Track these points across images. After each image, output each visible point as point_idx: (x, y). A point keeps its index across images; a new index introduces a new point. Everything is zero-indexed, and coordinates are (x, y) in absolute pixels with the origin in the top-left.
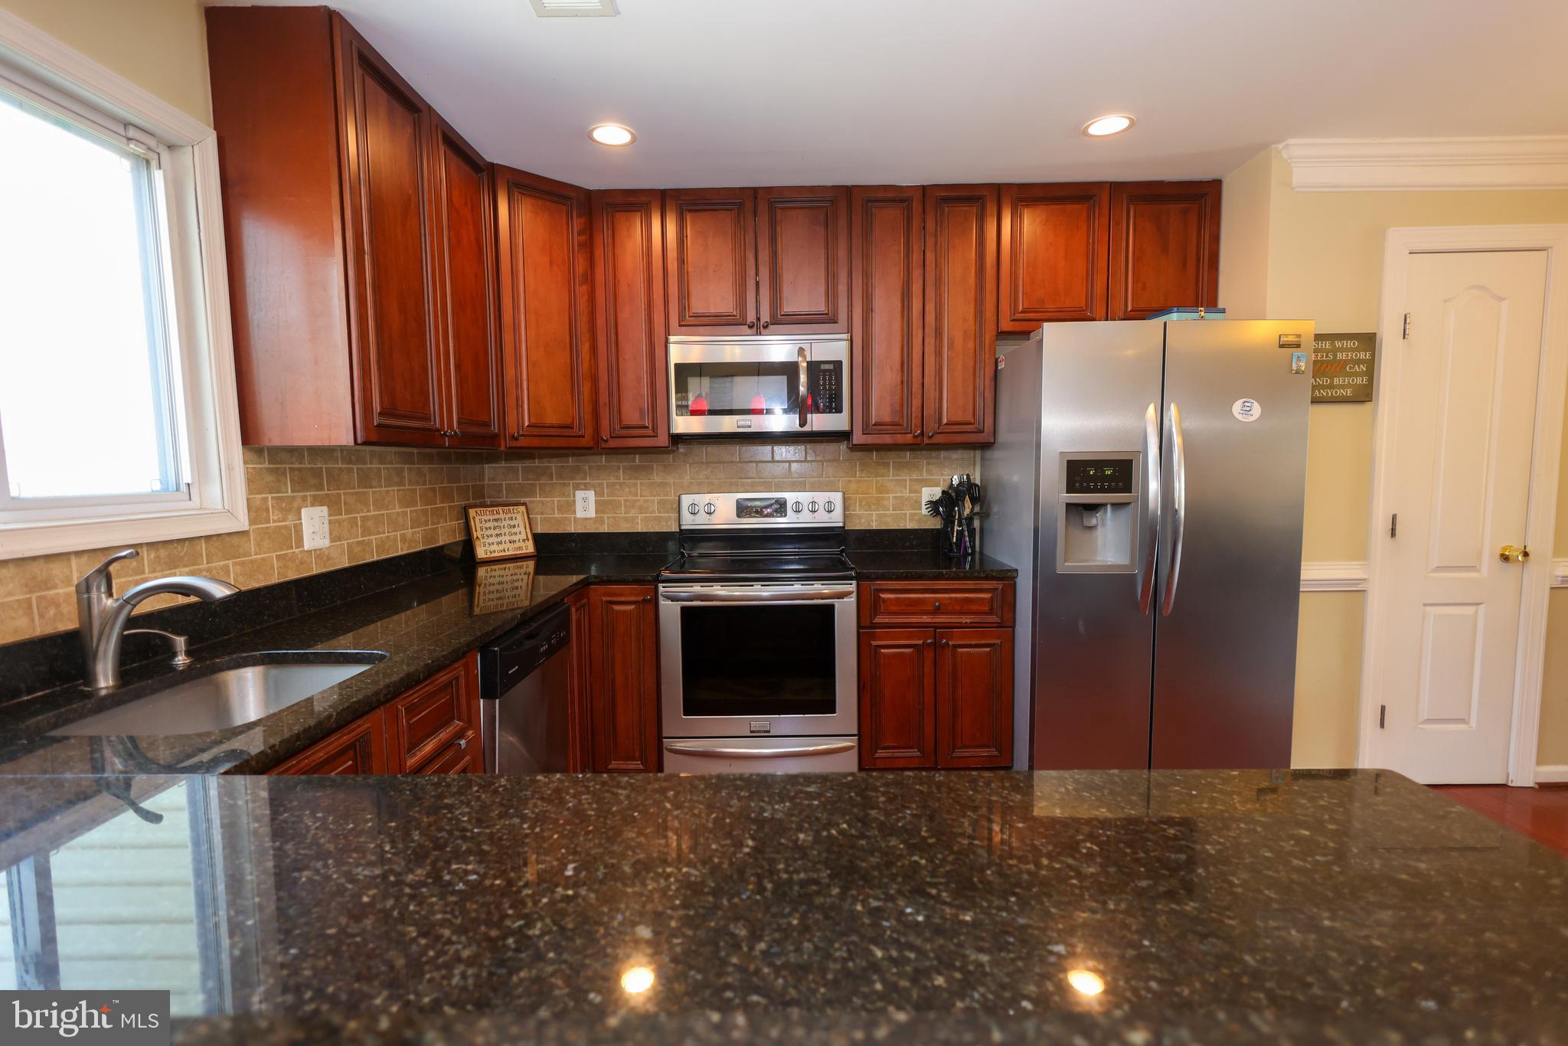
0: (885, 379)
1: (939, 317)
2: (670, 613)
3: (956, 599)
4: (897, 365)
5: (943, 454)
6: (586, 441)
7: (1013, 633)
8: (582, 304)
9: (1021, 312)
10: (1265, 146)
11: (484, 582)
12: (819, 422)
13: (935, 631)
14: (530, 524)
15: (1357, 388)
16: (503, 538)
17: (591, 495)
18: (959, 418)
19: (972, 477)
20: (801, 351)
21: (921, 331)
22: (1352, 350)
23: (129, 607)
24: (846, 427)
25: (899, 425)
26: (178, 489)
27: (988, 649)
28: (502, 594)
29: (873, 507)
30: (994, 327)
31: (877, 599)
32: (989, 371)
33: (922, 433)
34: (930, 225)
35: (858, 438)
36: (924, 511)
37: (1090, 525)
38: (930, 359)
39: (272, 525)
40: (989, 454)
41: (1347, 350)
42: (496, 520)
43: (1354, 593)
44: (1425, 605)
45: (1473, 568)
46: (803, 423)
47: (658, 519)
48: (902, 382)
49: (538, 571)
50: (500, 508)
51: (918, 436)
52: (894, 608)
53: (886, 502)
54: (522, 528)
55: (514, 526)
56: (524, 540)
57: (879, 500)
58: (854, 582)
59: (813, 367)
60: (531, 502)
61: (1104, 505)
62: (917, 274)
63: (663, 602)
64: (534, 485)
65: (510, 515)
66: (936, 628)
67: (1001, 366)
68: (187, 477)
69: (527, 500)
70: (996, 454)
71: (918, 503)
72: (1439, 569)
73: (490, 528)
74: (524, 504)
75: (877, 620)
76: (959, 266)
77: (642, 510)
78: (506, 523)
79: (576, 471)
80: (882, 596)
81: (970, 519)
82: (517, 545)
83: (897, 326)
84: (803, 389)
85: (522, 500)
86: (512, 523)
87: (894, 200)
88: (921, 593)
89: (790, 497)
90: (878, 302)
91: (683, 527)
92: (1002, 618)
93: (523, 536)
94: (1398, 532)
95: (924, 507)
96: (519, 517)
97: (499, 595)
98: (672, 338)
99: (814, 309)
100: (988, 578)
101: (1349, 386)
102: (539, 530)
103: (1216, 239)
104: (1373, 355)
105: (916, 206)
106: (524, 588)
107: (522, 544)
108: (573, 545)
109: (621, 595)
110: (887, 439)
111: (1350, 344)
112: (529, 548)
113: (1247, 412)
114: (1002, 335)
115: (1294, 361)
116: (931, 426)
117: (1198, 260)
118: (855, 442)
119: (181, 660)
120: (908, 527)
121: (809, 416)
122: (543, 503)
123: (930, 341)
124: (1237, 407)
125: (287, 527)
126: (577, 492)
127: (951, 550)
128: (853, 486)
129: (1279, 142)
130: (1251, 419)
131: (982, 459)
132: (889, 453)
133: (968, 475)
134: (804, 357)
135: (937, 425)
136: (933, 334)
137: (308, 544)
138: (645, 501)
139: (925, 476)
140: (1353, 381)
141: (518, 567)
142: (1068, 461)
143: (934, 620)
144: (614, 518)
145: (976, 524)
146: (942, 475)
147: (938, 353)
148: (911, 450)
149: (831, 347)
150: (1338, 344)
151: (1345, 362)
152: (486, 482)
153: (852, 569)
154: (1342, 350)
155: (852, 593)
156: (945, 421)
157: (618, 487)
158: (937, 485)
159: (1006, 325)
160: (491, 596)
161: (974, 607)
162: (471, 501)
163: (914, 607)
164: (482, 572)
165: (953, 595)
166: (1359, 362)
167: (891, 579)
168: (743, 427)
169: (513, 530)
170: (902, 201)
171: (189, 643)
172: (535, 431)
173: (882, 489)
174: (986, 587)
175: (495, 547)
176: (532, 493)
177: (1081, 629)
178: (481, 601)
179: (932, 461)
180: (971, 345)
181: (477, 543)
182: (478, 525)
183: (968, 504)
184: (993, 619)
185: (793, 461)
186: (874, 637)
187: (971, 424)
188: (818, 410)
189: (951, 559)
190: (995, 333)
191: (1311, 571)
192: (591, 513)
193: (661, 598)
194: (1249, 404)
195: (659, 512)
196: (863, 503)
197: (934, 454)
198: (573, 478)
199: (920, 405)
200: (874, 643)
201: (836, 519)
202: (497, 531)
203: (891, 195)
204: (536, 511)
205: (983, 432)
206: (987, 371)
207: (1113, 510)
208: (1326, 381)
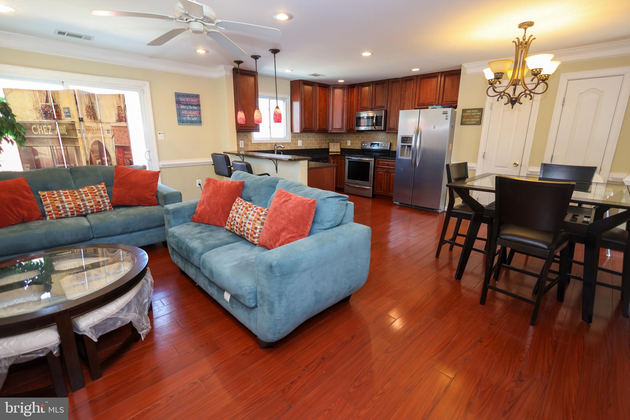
0: (392, 119)
1: (403, 106)
2: (347, 162)
3: (391, 163)
4: (395, 116)
9: (419, 104)
15: (477, 121)
16: (334, 148)
17: (350, 141)
20: (375, 114)
22: (476, 112)
23: (277, 147)
24: (382, 129)
25: (394, 128)
30: (414, 107)
34: (403, 86)
35: (387, 131)
39: (294, 142)
43: (473, 171)
45: (507, 167)
46: (374, 128)
49: (340, 155)
50: (336, 143)
52: (380, 164)
54: (339, 147)
58: (373, 158)
59: (377, 117)
63: (346, 159)
64: (342, 139)
66: (388, 169)
68: (286, 136)
72: (497, 166)
73: (333, 146)
75: (377, 166)
76: (408, 95)
77: (357, 144)
79: (348, 136)
80: (379, 162)
84: (374, 122)
85: (340, 142)
86: (337, 146)
87: (397, 81)
88: (385, 162)
89: (380, 143)
91: (362, 148)
94: (485, 156)
98: (356, 112)
99: (381, 105)
101: (475, 121)
102: (342, 147)
104: (482, 114)
107: (338, 150)
108: (346, 151)
111: (476, 111)
113: (434, 128)
121: (376, 127)
124: (432, 127)
125: (296, 143)
126: (348, 141)
129: (463, 64)
137: (299, 145)
142: (403, 137)
143: (387, 167)
144: (353, 146)
149: (380, 113)
150: (473, 111)
151: (474, 115)
153: (373, 156)
154: (473, 112)
157: (354, 140)
161: (393, 165)
162: (330, 141)
163: (384, 164)
164: (330, 154)
166: (478, 115)
167: (380, 159)
168: (366, 129)
172: (335, 130)
175: (333, 150)
177: (402, 169)
181: (330, 149)
182: (331, 146)
186: (377, 169)
189: (391, 156)
192: (350, 145)
194: (435, 126)
196: (395, 145)
198: (348, 138)
201: (388, 148)
204: (342, 144)
208: (469, 120)
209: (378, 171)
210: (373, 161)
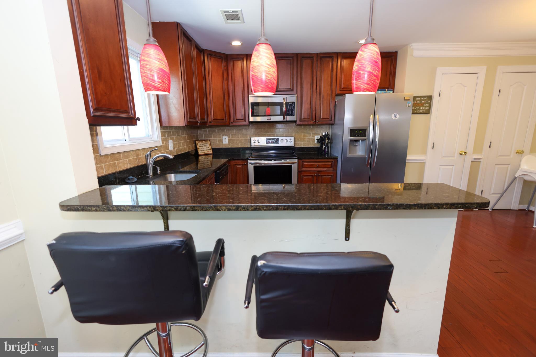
0: (306, 107)
1: (320, 90)
2: (251, 168)
3: (323, 164)
4: (309, 102)
5: (321, 126)
6: (227, 123)
7: (337, 172)
8: (226, 86)
9: (342, 88)
10: (407, 45)
11: (200, 160)
12: (288, 118)
13: (317, 172)
14: (211, 145)
15: (426, 110)
16: (204, 149)
17: (227, 137)
18: (325, 117)
19: (328, 133)
20: (284, 99)
21: (315, 94)
22: (426, 100)
23: (154, 159)
24: (296, 120)
25: (309, 119)
26: (149, 136)
27: (330, 177)
28: (205, 164)
29: (302, 141)
30: (335, 92)
31: (303, 164)
32: (333, 105)
33: (315, 121)
34: (319, 65)
35: (298, 122)
36: (316, 142)
37: (356, 145)
38: (318, 101)
39: (165, 144)
40: (333, 126)
41: (424, 100)
42: (203, 144)
43: (422, 163)
44: (440, 166)
45: (453, 156)
46: (284, 118)
47: (245, 144)
48: (310, 107)
49: (213, 158)
50: (203, 141)
51: (314, 122)
52: (307, 166)
53: (305, 140)
54: (209, 146)
55: (207, 146)
56: (210, 150)
57: (304, 139)
58: (297, 160)
59: (287, 103)
60: (211, 139)
61: (360, 140)
62: (315, 78)
63: (249, 165)
64: (212, 135)
65: (206, 143)
66: (317, 171)
67: (336, 103)
68: (151, 133)
69: (210, 139)
70: (335, 126)
71: (314, 140)
72: (444, 156)
73: (201, 146)
74: (209, 140)
75: (303, 169)
76: (326, 76)
77: (240, 141)
78: (205, 145)
79: (223, 131)
80: (304, 163)
81: (327, 144)
82: (208, 151)
83: (309, 92)
84: (284, 109)
85: (208, 139)
86: (207, 145)
87: (309, 57)
88: (314, 163)
89: (280, 138)
90: (304, 86)
91: (252, 146)
92: (334, 169)
93: (209, 149)
94: (434, 147)
95: (315, 141)
96: (208, 143)
97: (204, 164)
98: (250, 96)
99: (287, 87)
100: (331, 159)
101: (424, 109)
102: (213, 147)
103: (395, 68)
104: (431, 101)
105: (315, 59)
106: (210, 162)
107: (209, 151)
108: (222, 151)
109: (238, 163)
110: (306, 123)
111: (425, 98)
112: (211, 152)
113: (395, 117)
114: (337, 95)
115: (408, 104)
116: (318, 119)
117: (390, 75)
118: (298, 123)
119: (159, 172)
120: (311, 146)
121: (286, 117)
122: (214, 140)
123: (318, 96)
124: (393, 115)
125: (167, 145)
126: (223, 137)
127: (322, 152)
128: (297, 135)
129: (410, 44)
130: (396, 119)
131: (331, 128)
132: (307, 126)
133: (327, 132)
134: (285, 101)
135: (319, 119)
136: (319, 94)
137: (170, 150)
138: (241, 139)
139: (316, 132)
140: (425, 108)
141: (208, 157)
142: (351, 129)
143: (317, 169)
144: (233, 144)
145: (329, 145)
146: (321, 132)
147: (320, 100)
148: (312, 125)
149: (292, 98)
150: (422, 98)
151: (424, 103)
152: (199, 134)
153: (296, 157)
154: (423, 100)
155: (296, 162)
156: (321, 118)
157: (234, 135)
158: (319, 135)
159: (338, 92)
160: (202, 164)
161: (327, 166)
162: (196, 139)
163: (312, 166)
164: (200, 158)
165: (322, 163)
166: (427, 103)
167: (306, 159)
168: (269, 120)
169: (207, 147)
170: (311, 57)
171: (160, 168)
172: (216, 121)
173: (304, 136)
174: (330, 161)
175: (203, 151)
176: (211, 137)
177: (352, 171)
178: (200, 165)
179: (318, 128)
180: (329, 97)
181: (199, 150)
182: (199, 145)
183: (327, 140)
184: (332, 169)
185: (281, 128)
186: (302, 173)
187: (328, 119)
188: (288, 115)
189: (322, 155)
190: (335, 94)
191: (409, 157)
192: (227, 142)
193: (249, 164)
194: (396, 115)
195: (245, 142)
196: (299, 140)
197: (319, 126)
198: (222, 133)
199: (315, 113)
200: (302, 175)
201: (292, 144)
202: (203, 147)
203: (308, 56)
204: (212, 142)
205: (331, 121)
206: (333, 104)
207: (361, 141)
208: (418, 108)
209: (303, 176)
210: (297, 164)
